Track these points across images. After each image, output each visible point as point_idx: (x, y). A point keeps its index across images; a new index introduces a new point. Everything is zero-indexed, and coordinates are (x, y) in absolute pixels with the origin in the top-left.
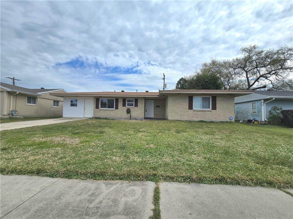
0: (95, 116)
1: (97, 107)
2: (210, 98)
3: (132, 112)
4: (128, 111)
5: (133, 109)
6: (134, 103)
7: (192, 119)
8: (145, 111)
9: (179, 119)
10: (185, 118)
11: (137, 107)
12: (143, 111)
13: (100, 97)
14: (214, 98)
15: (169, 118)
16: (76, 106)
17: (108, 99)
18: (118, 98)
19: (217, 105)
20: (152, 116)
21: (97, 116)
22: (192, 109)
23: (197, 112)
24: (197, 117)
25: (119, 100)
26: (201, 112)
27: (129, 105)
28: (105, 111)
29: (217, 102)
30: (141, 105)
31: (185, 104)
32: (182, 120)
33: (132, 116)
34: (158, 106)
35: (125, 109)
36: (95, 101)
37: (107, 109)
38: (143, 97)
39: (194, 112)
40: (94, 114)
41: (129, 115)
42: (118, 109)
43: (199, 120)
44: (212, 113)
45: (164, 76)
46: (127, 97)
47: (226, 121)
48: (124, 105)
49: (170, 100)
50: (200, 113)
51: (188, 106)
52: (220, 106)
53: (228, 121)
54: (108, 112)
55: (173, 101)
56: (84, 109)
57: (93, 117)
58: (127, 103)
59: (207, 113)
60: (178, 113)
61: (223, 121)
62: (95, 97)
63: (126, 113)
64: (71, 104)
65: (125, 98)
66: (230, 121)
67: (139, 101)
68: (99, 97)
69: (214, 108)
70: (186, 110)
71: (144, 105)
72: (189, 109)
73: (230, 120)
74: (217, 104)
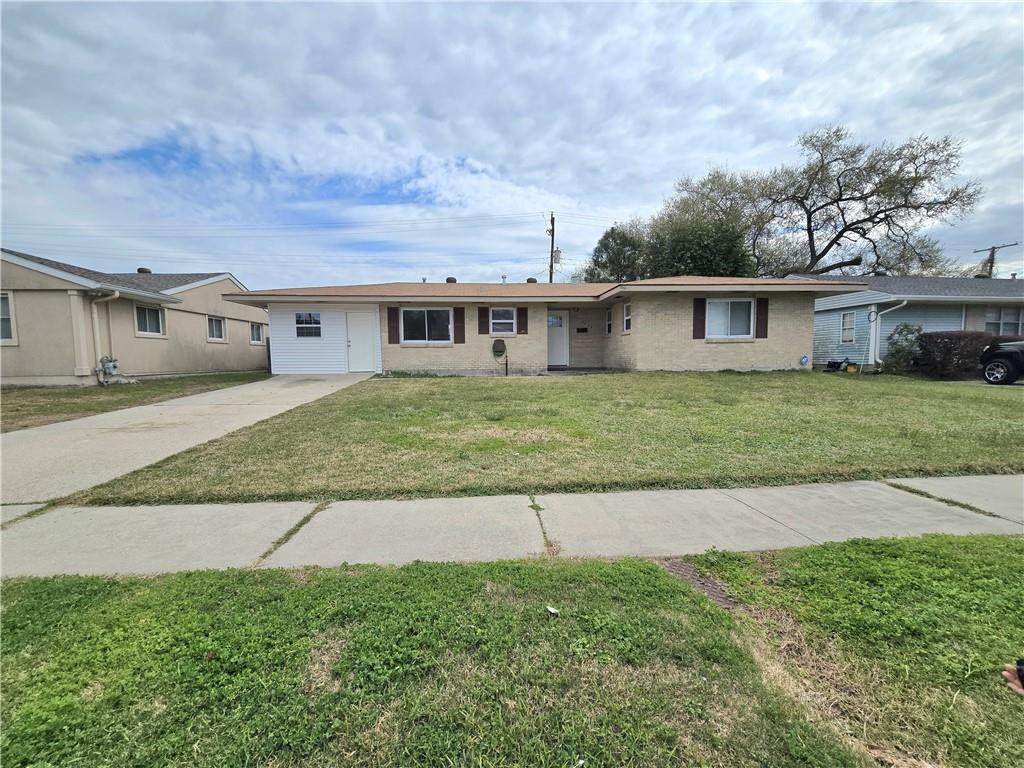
0: (391, 369)
1: (393, 338)
2: (750, 303)
3: (509, 352)
4: (499, 349)
5: (512, 340)
6: (514, 321)
9: (666, 368)
10: (683, 364)
11: (526, 333)
13: (402, 304)
14: (764, 303)
17: (428, 311)
18: (463, 306)
19: (769, 326)
20: (565, 361)
21: (394, 368)
22: (704, 338)
23: (714, 345)
24: (716, 361)
25: (467, 314)
26: (728, 345)
27: (498, 327)
28: (420, 349)
29: (770, 315)
30: (538, 326)
31: (684, 324)
32: (675, 369)
33: (512, 364)
34: (582, 330)
35: (488, 340)
36: (386, 316)
37: (427, 342)
39: (708, 345)
40: (384, 362)
41: (501, 360)
42: (464, 343)
43: (723, 367)
45: (553, 220)
46: (492, 304)
48: (483, 329)
50: (722, 347)
51: (692, 329)
52: (779, 325)
53: (797, 368)
54: (432, 353)
56: (345, 345)
57: (386, 372)
58: (491, 321)
59: (742, 347)
60: (664, 350)
61: (783, 370)
62: (381, 304)
63: (491, 355)
64: (298, 328)
65: (486, 306)
66: (802, 367)
67: (530, 314)
68: (397, 305)
69: (762, 332)
70: (686, 341)
72: (692, 338)
73: (802, 364)
74: (769, 321)
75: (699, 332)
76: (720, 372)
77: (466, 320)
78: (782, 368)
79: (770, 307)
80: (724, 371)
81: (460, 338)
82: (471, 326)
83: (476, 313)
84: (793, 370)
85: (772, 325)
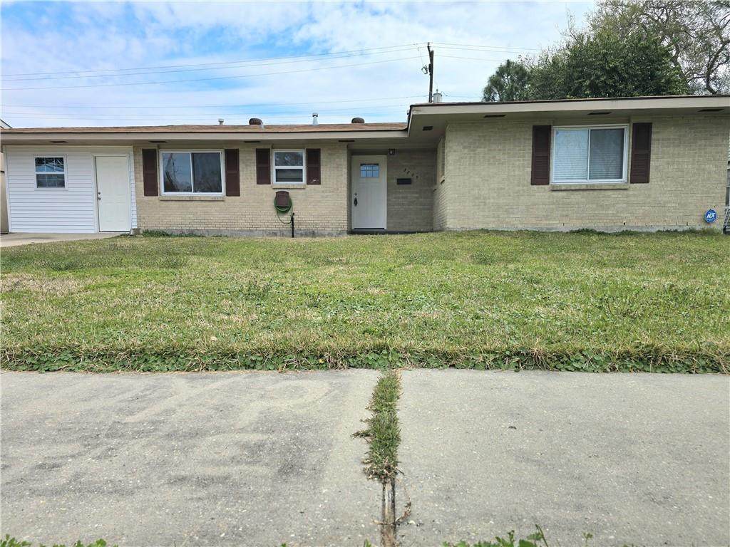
0: (143, 229)
1: (151, 189)
2: (623, 130)
3: (297, 207)
4: (283, 203)
5: (301, 193)
6: (304, 168)
7: (543, 225)
8: (353, 202)
9: (490, 227)
10: (516, 222)
11: (319, 183)
12: (344, 202)
13: (161, 143)
14: (643, 130)
15: (451, 223)
16: (62, 184)
17: (193, 154)
18: (235, 148)
19: (652, 164)
20: (382, 223)
21: (152, 226)
22: (548, 184)
23: (564, 194)
24: (567, 216)
25: (241, 156)
26: (585, 193)
27: (281, 176)
28: (184, 203)
29: (655, 148)
30: (334, 173)
31: (517, 163)
32: (504, 227)
33: (300, 224)
34: (403, 182)
35: (268, 193)
36: (141, 161)
37: (192, 194)
38: (341, 141)
39: (554, 194)
40: (139, 219)
41: (286, 218)
42: (239, 195)
43: (577, 225)
44: (627, 196)
45: (431, 54)
46: (275, 144)
47: (686, 228)
48: (263, 178)
49: (455, 148)
50: (578, 198)
51: (529, 170)
52: (668, 164)
53: (698, 228)
54: (198, 208)
55: (466, 151)
56: (95, 198)
57: (137, 231)
58: (274, 168)
59: (609, 196)
60: (488, 201)
61: (676, 231)
62: (135, 144)
63: (273, 211)
64: (38, 175)
65: (266, 147)
66: (706, 227)
67: (324, 157)
68: (154, 146)
69: (640, 173)
70: (521, 188)
71: (345, 176)
72: (533, 183)
73: (707, 222)
74: (653, 157)
75: (540, 174)
76: (572, 232)
77: (241, 166)
78: (674, 228)
79: (654, 136)
80: (578, 232)
81: (233, 190)
82: (247, 173)
83: (254, 157)
84: (692, 232)
85: (657, 163)
